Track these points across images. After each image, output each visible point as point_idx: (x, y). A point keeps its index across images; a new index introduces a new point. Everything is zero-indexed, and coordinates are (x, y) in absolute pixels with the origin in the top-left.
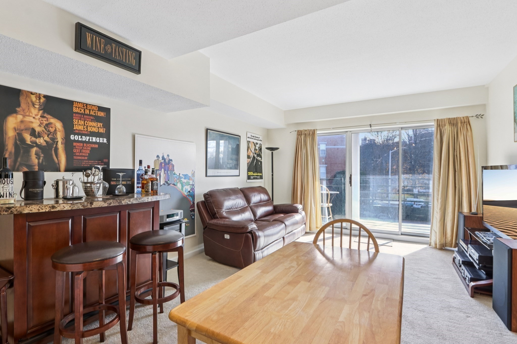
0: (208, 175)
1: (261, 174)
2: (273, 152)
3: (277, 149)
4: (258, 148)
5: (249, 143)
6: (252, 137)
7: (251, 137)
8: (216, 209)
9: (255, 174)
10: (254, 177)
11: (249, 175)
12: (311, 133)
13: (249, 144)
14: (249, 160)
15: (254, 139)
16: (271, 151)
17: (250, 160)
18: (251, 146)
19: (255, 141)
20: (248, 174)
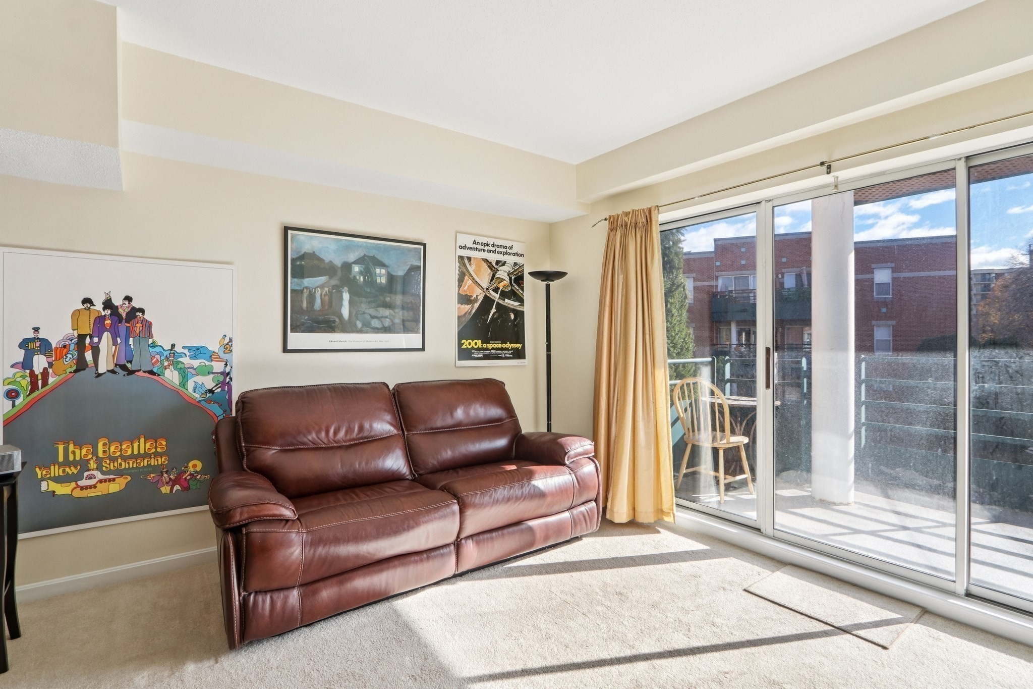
0: (290, 347)
1: (519, 346)
2: (551, 283)
3: (560, 275)
4: (506, 274)
5: (466, 261)
6: (480, 247)
7: (475, 246)
8: (245, 442)
9: (490, 346)
10: (487, 352)
11: (464, 346)
12: (642, 220)
13: (468, 265)
14: (467, 307)
15: (489, 251)
16: (545, 283)
17: (473, 307)
18: (477, 271)
19: (493, 258)
20: (460, 344)
